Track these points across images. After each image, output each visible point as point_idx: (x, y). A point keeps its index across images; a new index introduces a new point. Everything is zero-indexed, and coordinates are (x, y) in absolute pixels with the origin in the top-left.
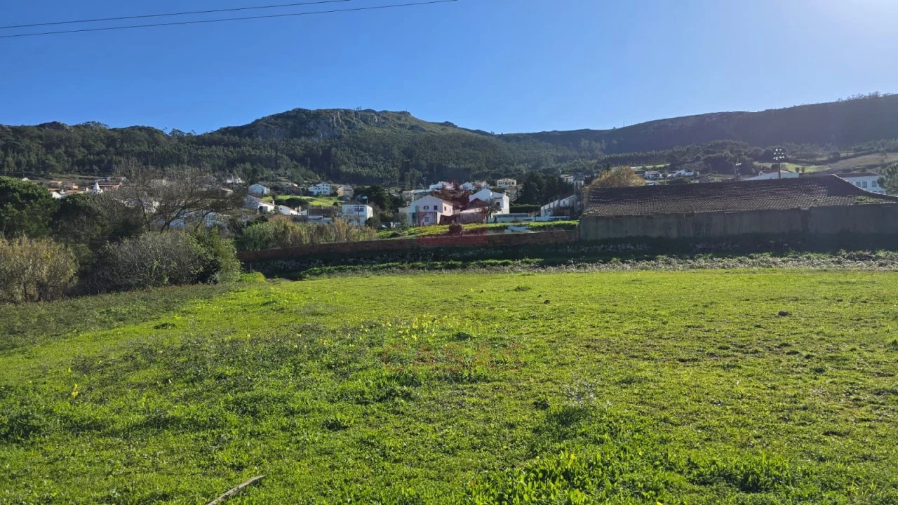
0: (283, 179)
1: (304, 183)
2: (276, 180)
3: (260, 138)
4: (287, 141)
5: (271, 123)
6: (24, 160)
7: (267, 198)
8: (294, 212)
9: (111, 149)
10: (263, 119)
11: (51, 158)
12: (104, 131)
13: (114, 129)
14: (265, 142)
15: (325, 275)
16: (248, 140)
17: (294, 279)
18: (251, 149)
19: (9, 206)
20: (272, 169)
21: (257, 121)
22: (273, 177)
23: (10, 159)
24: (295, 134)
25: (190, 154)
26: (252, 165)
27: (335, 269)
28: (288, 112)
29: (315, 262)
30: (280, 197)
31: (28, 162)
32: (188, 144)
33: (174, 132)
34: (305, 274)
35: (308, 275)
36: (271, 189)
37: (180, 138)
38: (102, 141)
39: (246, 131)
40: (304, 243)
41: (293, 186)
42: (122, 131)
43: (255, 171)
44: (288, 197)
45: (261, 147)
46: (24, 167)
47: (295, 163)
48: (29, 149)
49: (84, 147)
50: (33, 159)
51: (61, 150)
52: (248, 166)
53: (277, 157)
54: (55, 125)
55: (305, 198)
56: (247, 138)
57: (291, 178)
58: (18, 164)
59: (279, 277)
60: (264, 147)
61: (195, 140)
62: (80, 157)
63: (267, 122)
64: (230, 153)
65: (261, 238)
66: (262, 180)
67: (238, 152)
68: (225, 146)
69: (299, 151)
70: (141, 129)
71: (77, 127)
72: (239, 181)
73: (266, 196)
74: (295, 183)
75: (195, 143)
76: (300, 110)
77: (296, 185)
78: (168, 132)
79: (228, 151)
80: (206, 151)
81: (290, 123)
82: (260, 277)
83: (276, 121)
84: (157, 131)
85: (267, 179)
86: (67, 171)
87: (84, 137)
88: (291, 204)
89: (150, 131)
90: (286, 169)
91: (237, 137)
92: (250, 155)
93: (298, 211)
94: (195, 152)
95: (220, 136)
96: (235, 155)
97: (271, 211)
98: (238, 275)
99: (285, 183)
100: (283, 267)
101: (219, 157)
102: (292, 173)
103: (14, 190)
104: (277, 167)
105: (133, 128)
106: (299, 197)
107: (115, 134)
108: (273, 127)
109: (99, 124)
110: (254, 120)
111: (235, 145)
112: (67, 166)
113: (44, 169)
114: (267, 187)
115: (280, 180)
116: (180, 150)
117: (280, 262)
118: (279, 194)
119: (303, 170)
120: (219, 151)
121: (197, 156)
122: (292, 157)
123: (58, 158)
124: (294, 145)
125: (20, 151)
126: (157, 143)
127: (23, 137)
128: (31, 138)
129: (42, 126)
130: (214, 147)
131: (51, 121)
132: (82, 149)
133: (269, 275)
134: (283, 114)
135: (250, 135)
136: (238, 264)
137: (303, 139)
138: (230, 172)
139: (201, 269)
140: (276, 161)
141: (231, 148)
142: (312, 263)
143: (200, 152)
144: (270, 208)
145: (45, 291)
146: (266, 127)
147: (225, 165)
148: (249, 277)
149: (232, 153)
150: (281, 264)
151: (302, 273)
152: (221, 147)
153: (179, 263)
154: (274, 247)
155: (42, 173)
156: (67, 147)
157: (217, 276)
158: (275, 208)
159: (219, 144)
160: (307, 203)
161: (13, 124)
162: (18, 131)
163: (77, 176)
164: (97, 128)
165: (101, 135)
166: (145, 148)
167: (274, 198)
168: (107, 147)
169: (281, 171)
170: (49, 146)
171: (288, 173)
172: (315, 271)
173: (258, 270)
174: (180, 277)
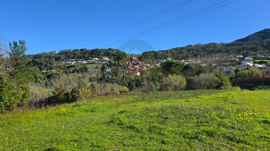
0: (258, 54)
1: (267, 55)
2: (256, 55)
3: (250, 41)
4: (260, 41)
5: (254, 36)
6: (183, 55)
7: (251, 62)
8: (261, 66)
9: (203, 50)
10: (251, 35)
11: (189, 54)
12: (202, 46)
13: (204, 45)
14: (252, 42)
15: (263, 89)
16: (246, 42)
17: (251, 90)
18: (246, 46)
19: (173, 67)
20: (254, 51)
21: (249, 36)
22: (254, 54)
23: (180, 55)
24: (264, 38)
25: (226, 49)
26: (246, 50)
27: (268, 87)
28: (261, 31)
29: (261, 84)
30: (256, 61)
31: (184, 56)
32: (225, 46)
33: (221, 44)
34: (255, 88)
35: (257, 89)
36: (253, 58)
37: (223, 45)
38: (201, 48)
39: (245, 40)
40: (260, 77)
41: (262, 56)
42: (206, 45)
43: (247, 53)
44: (260, 61)
45: (250, 44)
46: (183, 57)
47: (264, 48)
48: (184, 52)
49: (197, 50)
50: (185, 55)
51: (191, 52)
52: (245, 51)
53: (256, 47)
54: (190, 46)
55: (267, 61)
56: (245, 42)
57: (262, 54)
58: (182, 56)
59: (245, 89)
60: (251, 44)
61: (227, 45)
62: (196, 53)
63: (253, 35)
64: (239, 48)
65: (243, 75)
66: (250, 55)
67: (242, 47)
68: (237, 45)
69: (265, 44)
70: (211, 44)
71: (195, 45)
72: (241, 56)
73: (251, 61)
74: (263, 55)
75: (227, 46)
76: (266, 29)
77: (263, 56)
78: (219, 43)
79: (238, 47)
80: (231, 48)
81: (262, 34)
82: (238, 88)
83: (256, 35)
84: (216, 44)
85: (252, 55)
86: (192, 57)
87: (197, 48)
88: (260, 63)
89: (214, 44)
90: (260, 51)
91: (241, 42)
92: (246, 47)
93: (263, 65)
94: (227, 48)
95: (236, 42)
96: (241, 48)
97: (252, 66)
98: (230, 87)
99: (259, 56)
100: (248, 85)
101: (235, 49)
102: (262, 52)
103: (174, 63)
104: (256, 50)
105: (209, 44)
106: (264, 60)
107: (204, 46)
108: (255, 37)
109: (200, 44)
110: (248, 36)
111: (241, 45)
112: (192, 56)
113: (187, 57)
114: (251, 58)
115: (257, 55)
116: (222, 48)
117: (247, 84)
118: (256, 60)
119: (267, 51)
120: (235, 47)
121: (228, 50)
122: (262, 46)
123: (190, 54)
124: (263, 42)
125: (182, 53)
126: (216, 47)
127: (183, 50)
128: (185, 50)
129: (187, 46)
130: (233, 46)
131: (189, 45)
132: (196, 51)
133: (242, 88)
134: (259, 32)
135: (246, 41)
136: (230, 84)
137: (267, 39)
138: (239, 53)
139: (217, 85)
140: (256, 48)
141: (239, 46)
142: (260, 85)
143: (229, 48)
144: (251, 65)
145: (176, 88)
146: (252, 37)
147: (237, 51)
148: (234, 88)
149: (239, 47)
150: (248, 84)
151: (254, 88)
152: (236, 46)
153: (210, 83)
154: (247, 78)
155: (187, 58)
156: (192, 51)
157: (222, 87)
158: (253, 65)
159: (235, 45)
160: (267, 62)
161: (181, 47)
162: (182, 48)
163: (194, 58)
164: (200, 45)
165: (201, 47)
166: (212, 49)
167: (254, 61)
168: (202, 50)
169: (258, 52)
170: (188, 51)
171: (261, 52)
172: (260, 87)
173: (238, 86)
174: (210, 87)
